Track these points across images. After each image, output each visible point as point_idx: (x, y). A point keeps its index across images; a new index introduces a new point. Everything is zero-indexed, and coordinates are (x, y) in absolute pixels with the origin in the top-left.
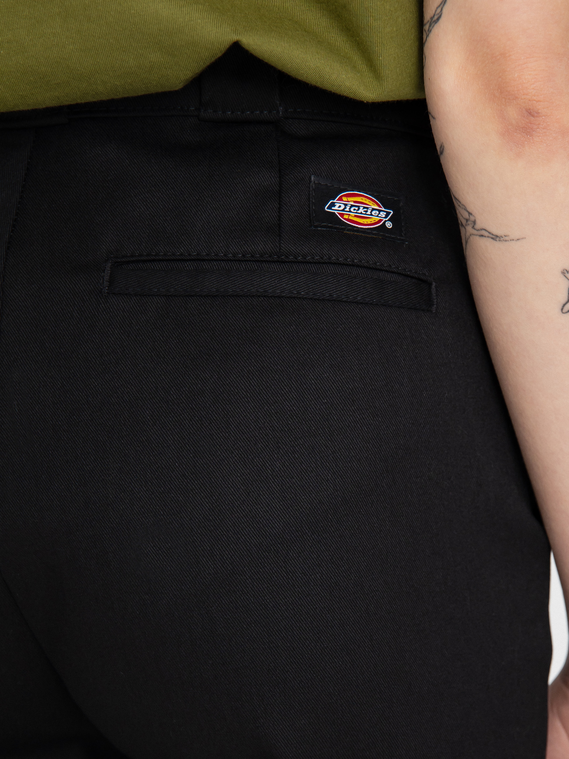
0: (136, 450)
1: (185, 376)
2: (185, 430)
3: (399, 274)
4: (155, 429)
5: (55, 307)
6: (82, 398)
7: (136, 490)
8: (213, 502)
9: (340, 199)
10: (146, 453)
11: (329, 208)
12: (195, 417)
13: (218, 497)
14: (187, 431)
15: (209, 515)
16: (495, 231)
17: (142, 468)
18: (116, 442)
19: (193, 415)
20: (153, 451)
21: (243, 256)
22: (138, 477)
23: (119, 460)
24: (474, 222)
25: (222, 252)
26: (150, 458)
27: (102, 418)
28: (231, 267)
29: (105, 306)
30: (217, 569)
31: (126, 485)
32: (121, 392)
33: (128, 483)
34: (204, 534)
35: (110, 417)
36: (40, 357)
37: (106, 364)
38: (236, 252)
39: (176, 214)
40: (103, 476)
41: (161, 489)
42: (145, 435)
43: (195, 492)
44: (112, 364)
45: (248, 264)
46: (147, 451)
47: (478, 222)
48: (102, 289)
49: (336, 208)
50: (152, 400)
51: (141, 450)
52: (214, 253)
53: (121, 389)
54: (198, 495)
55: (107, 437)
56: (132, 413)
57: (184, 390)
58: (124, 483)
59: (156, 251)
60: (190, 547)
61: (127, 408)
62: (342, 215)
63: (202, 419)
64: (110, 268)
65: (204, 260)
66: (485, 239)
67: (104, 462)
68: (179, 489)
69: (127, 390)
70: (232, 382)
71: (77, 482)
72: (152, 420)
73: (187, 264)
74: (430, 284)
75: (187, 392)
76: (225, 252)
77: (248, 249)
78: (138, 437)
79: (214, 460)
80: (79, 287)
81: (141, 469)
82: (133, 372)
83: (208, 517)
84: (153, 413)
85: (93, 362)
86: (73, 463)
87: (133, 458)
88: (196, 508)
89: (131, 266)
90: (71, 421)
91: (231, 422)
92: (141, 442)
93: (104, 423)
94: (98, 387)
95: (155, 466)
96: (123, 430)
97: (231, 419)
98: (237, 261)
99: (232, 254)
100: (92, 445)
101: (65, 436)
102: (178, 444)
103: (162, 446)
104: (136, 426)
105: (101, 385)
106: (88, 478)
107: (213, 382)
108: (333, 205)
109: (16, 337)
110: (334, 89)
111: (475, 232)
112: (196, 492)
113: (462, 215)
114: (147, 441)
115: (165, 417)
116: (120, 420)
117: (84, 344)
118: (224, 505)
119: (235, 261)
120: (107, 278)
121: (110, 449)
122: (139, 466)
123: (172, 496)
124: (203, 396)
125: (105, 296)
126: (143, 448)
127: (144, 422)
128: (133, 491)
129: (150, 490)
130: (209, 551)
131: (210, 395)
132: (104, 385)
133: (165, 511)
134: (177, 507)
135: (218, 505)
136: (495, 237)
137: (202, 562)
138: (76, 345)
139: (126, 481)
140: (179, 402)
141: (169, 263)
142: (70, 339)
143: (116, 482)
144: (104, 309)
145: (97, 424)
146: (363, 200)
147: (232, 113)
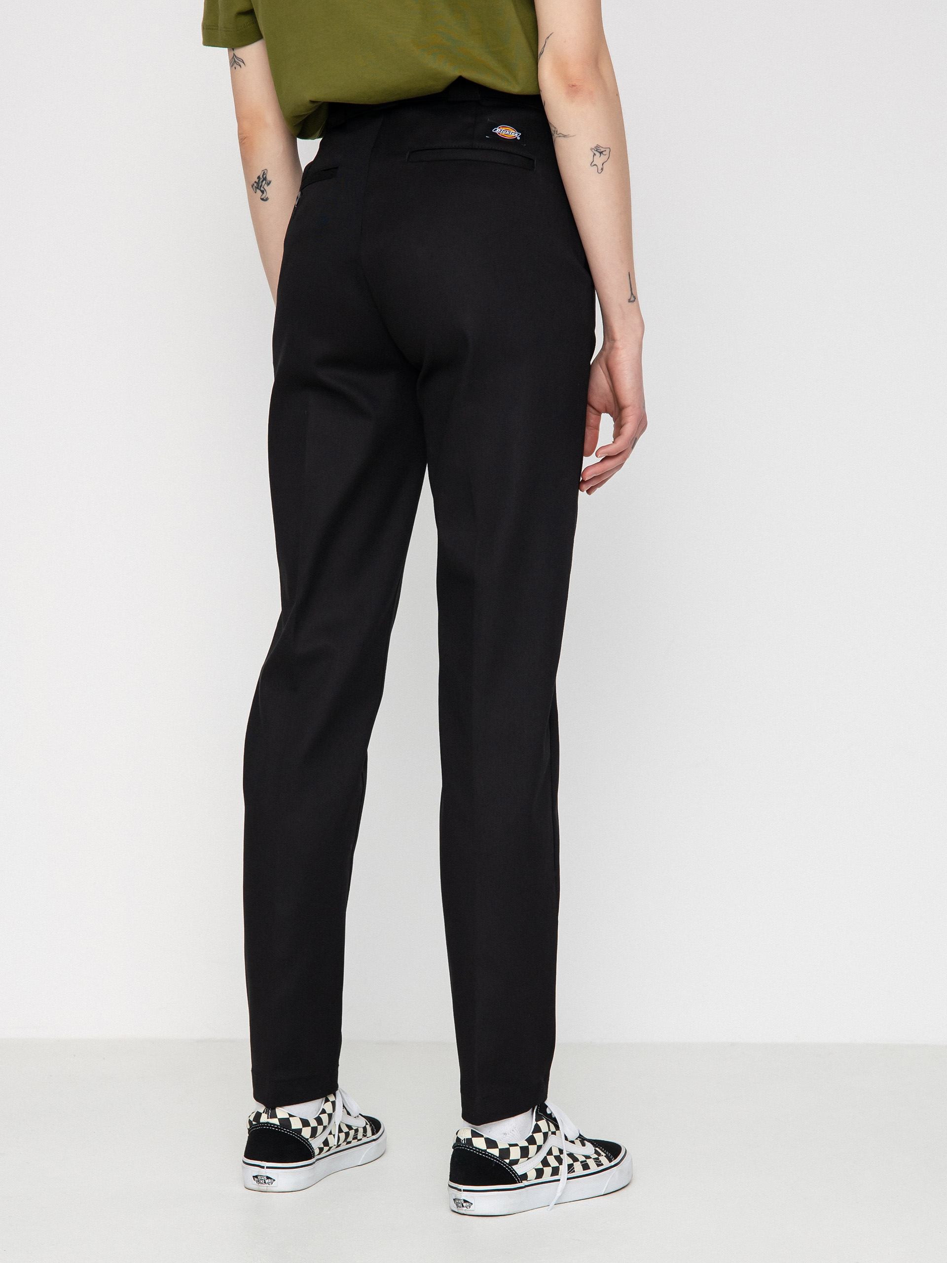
3: (521, 156)
9: (499, 128)
11: (495, 130)
16: (565, 133)
21: (458, 147)
24: (557, 131)
28: (453, 151)
39: (435, 133)
47: (558, 131)
48: (405, 161)
49: (497, 131)
52: (447, 146)
59: (426, 146)
62: (499, 133)
64: (409, 153)
66: (560, 138)
74: (534, 161)
76: (451, 146)
77: (460, 145)
80: (397, 161)
89: (417, 152)
99: (454, 146)
108: (496, 130)
110: (501, 90)
111: (557, 135)
113: (552, 129)
120: (407, 157)
125: (406, 164)
136: (565, 136)
141: (430, 150)
144: (405, 167)
146: (509, 129)
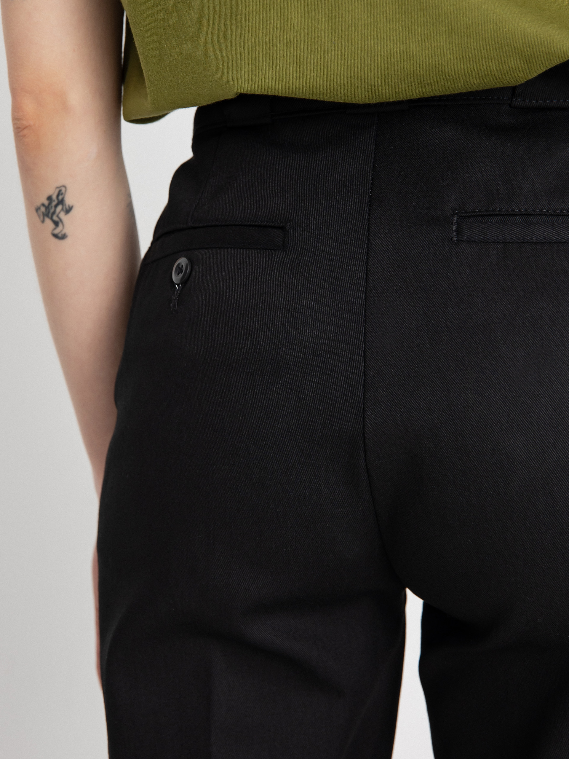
0: (491, 364)
1: (527, 305)
2: (530, 348)
4: (506, 347)
5: (413, 251)
6: (442, 322)
7: (492, 395)
8: (555, 405)
10: (500, 366)
12: (537, 337)
13: (559, 401)
14: (531, 348)
15: (552, 415)
17: (497, 377)
18: (473, 357)
19: (535, 335)
20: (505, 364)
21: (561, 211)
22: (493, 385)
23: (476, 371)
25: (545, 208)
26: (503, 370)
27: (459, 338)
28: (551, 220)
29: (456, 251)
30: (559, 457)
31: (484, 391)
32: (475, 318)
33: (485, 389)
34: (549, 430)
35: (466, 337)
36: (403, 290)
37: (460, 295)
38: (556, 208)
39: (507, 179)
40: (464, 383)
41: (513, 394)
42: (497, 351)
43: (540, 397)
44: (465, 295)
45: (565, 218)
46: (500, 364)
48: (452, 238)
50: (501, 324)
51: (495, 363)
52: (539, 209)
53: (475, 316)
54: (543, 399)
55: (465, 353)
56: (486, 334)
57: (526, 316)
58: (482, 390)
59: (492, 208)
60: (537, 440)
61: (481, 330)
63: (542, 339)
64: (456, 221)
65: (531, 215)
67: (464, 372)
68: (527, 394)
69: (480, 316)
70: (564, 310)
71: (441, 388)
72: (502, 339)
73: (517, 218)
75: (529, 318)
76: (547, 208)
77: (565, 207)
78: (492, 353)
79: (554, 371)
80: (433, 236)
81: (496, 379)
82: (484, 302)
83: (552, 416)
84: (503, 335)
85: (449, 294)
86: (436, 373)
87: (488, 370)
88: (542, 409)
89: (472, 219)
90: (432, 340)
91: (565, 341)
92: (495, 357)
93: (461, 342)
94: (455, 313)
95: (508, 375)
96: (479, 348)
97: (565, 339)
98: (556, 215)
99: (553, 210)
100: (452, 360)
101: (428, 352)
102: (525, 358)
103: (512, 360)
104: (490, 345)
105: (457, 312)
106: (451, 385)
107: (549, 310)
109: (381, 274)
112: (542, 397)
114: (499, 356)
115: (513, 337)
116: (475, 339)
117: (441, 280)
118: (564, 407)
119: (555, 215)
120: (454, 228)
121: (468, 363)
122: (493, 376)
123: (522, 400)
124: (542, 321)
125: (455, 242)
126: (496, 361)
127: (497, 341)
128: (490, 396)
129: (503, 394)
130: (553, 443)
131: (547, 320)
132: (460, 312)
133: (517, 412)
134: (526, 408)
135: (559, 406)
137: (548, 452)
138: (434, 280)
139: (483, 387)
140: (524, 326)
141: (502, 217)
142: (428, 276)
143: (475, 388)
144: (455, 253)
145: (456, 342)
147: (537, 101)
